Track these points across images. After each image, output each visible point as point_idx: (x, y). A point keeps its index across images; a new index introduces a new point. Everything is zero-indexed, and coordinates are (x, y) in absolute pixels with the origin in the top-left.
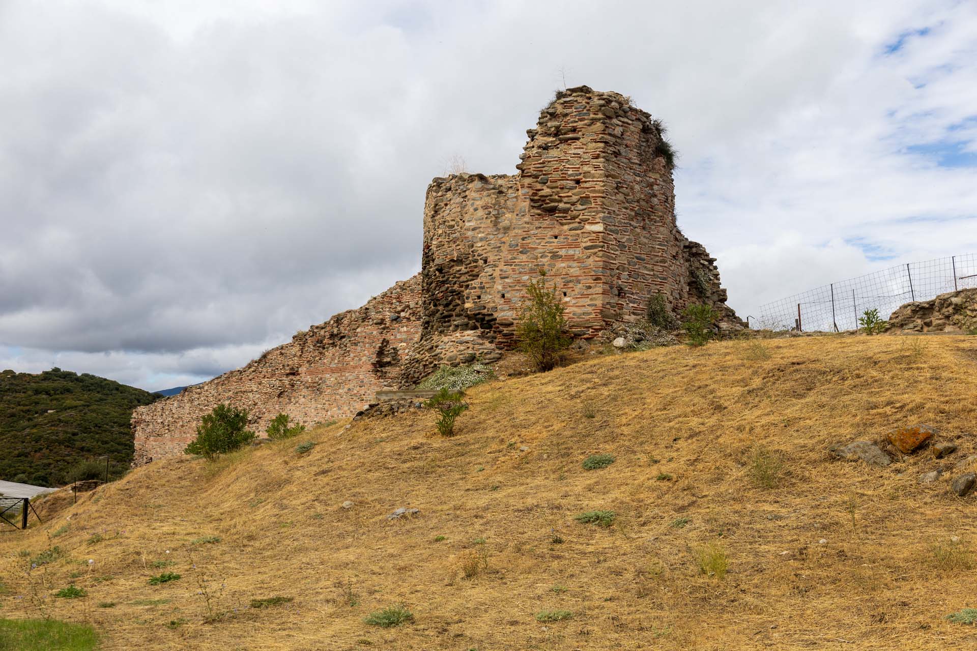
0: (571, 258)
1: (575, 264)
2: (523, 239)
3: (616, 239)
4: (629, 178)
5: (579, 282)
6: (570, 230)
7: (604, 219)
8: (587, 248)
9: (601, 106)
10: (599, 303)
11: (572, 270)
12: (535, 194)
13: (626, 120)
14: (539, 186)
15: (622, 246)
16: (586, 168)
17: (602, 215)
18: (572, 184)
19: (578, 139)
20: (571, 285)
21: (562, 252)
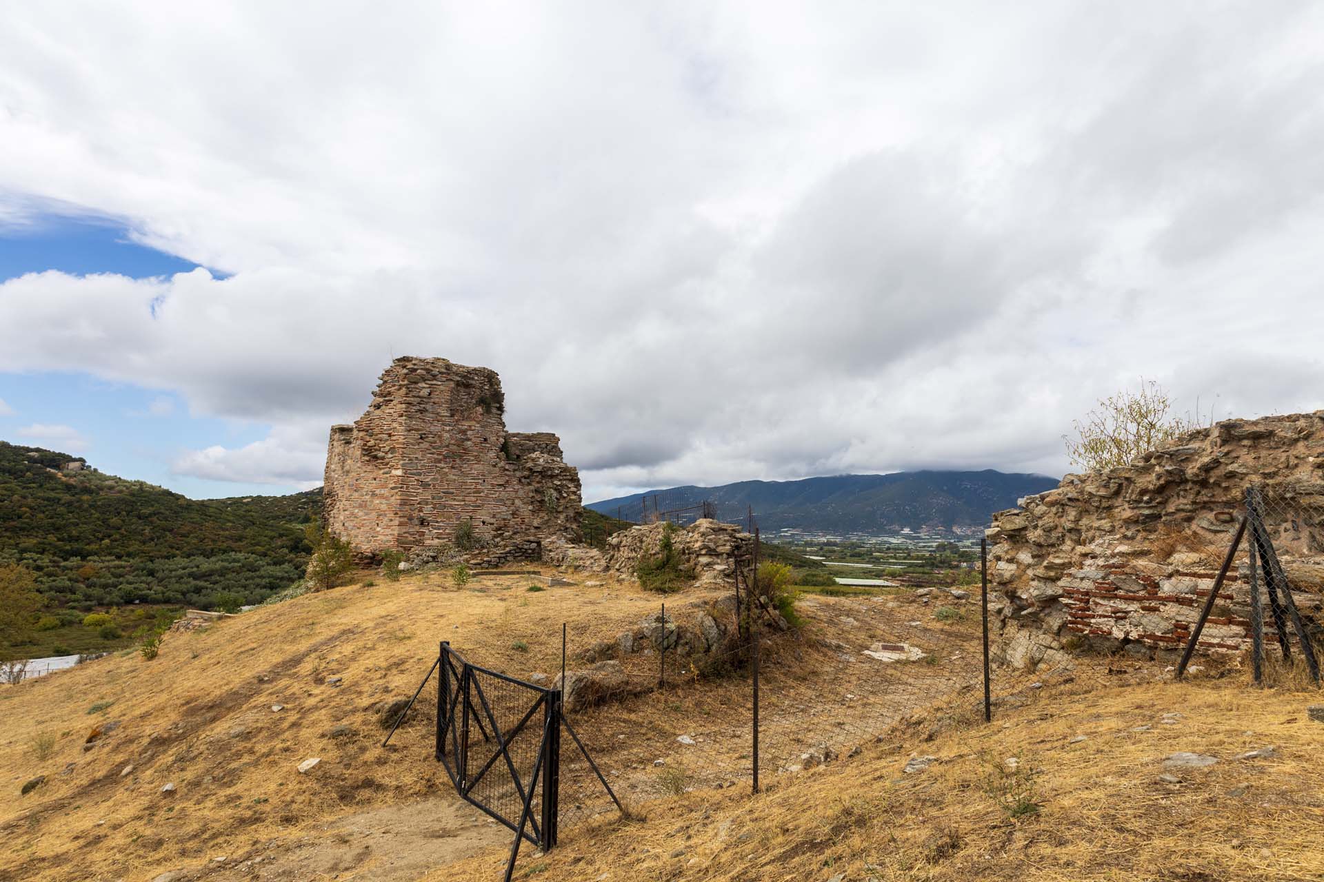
0: (382, 496)
1: (384, 501)
2: (357, 480)
3: (418, 480)
4: (436, 428)
5: (385, 515)
6: (383, 474)
7: (403, 465)
8: (392, 489)
9: (406, 374)
10: (396, 533)
11: (382, 506)
12: (365, 445)
13: (434, 382)
14: (368, 438)
15: (425, 485)
16: (395, 425)
17: (402, 462)
18: (385, 437)
19: (392, 401)
20: (381, 518)
21: (378, 492)
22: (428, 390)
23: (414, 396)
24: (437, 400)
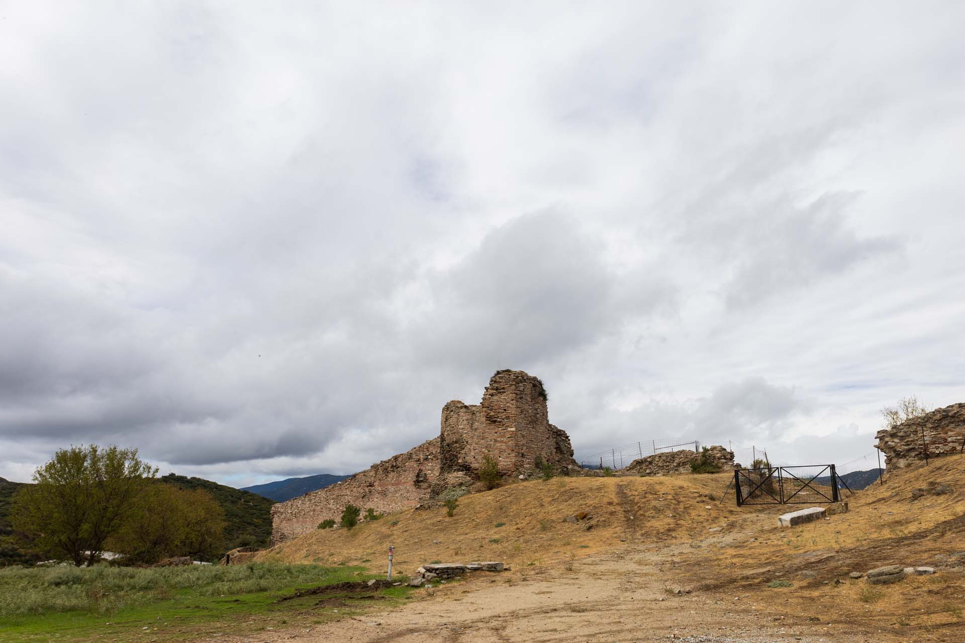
0: (502, 442)
1: (504, 444)
2: (483, 434)
3: (521, 434)
4: (526, 407)
5: (505, 452)
6: (502, 430)
7: (515, 425)
8: (508, 438)
9: (514, 379)
10: (513, 460)
11: (502, 447)
12: (487, 415)
13: (525, 383)
14: (489, 412)
15: (523, 436)
16: (508, 405)
17: (515, 424)
18: (502, 411)
19: (505, 392)
20: (502, 453)
21: (499, 439)
22: (523, 387)
23: (518, 390)
24: (526, 393)
